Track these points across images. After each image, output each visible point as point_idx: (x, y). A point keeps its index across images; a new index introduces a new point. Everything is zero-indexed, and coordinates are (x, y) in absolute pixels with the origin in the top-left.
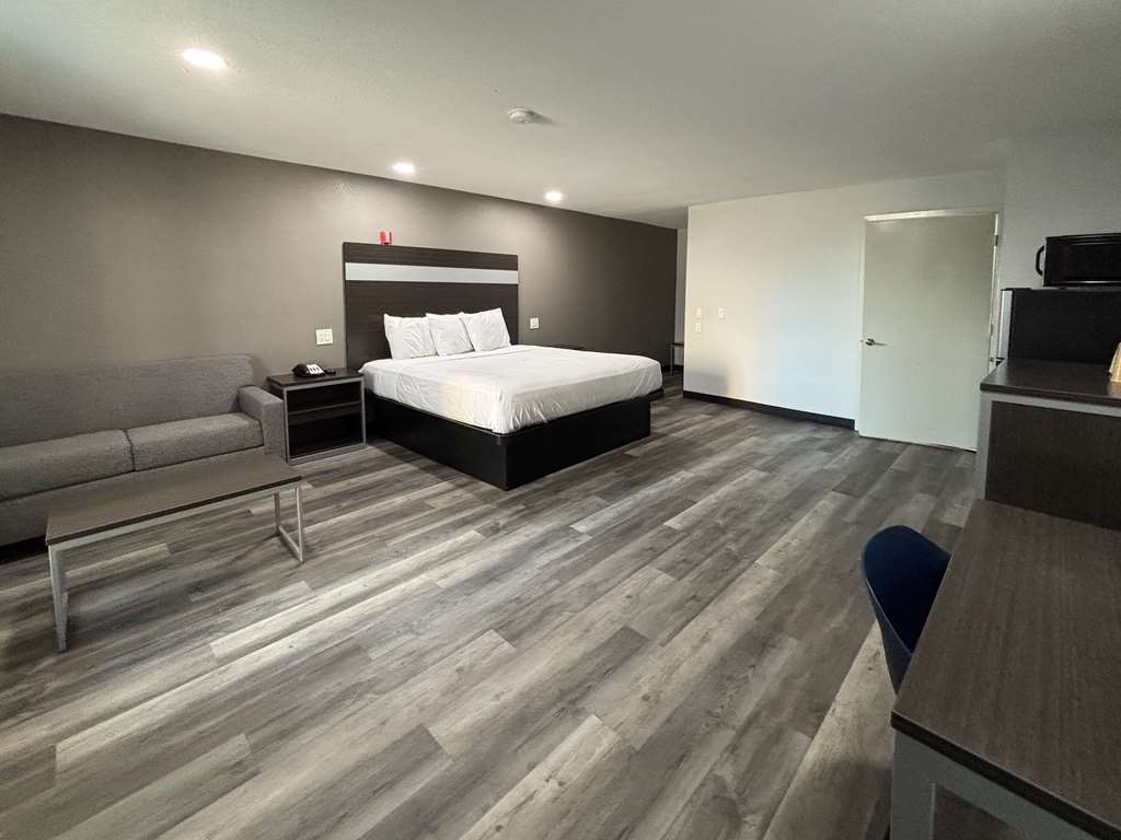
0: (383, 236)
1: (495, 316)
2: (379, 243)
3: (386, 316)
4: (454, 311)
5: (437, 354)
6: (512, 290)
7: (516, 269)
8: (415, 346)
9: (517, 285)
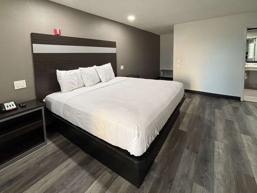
0: (55, 31)
1: (108, 66)
2: (54, 34)
3: (57, 71)
4: (91, 65)
5: (85, 86)
6: (114, 55)
7: (115, 47)
8: (74, 84)
9: (116, 53)
